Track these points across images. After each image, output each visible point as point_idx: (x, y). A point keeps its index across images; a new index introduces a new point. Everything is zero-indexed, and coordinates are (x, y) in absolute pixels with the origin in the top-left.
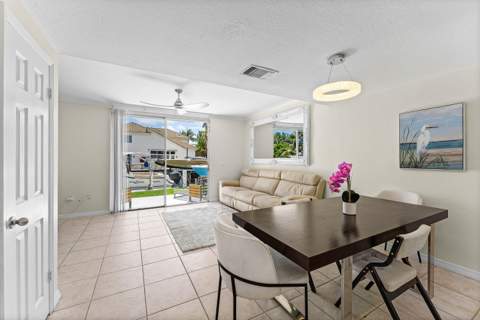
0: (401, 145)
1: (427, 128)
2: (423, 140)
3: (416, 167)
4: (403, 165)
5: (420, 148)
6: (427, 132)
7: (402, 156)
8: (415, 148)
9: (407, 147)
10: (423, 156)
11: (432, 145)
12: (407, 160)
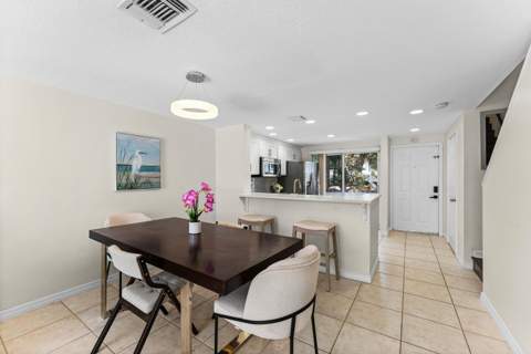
0: (118, 165)
1: (141, 153)
2: (137, 163)
3: (132, 188)
4: (119, 187)
5: (135, 171)
6: (140, 156)
7: (119, 178)
8: (131, 169)
9: (123, 168)
10: (137, 177)
11: (144, 168)
12: (124, 181)
